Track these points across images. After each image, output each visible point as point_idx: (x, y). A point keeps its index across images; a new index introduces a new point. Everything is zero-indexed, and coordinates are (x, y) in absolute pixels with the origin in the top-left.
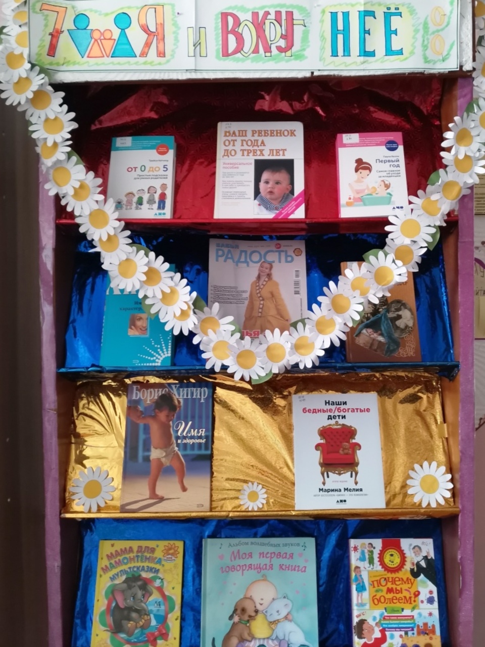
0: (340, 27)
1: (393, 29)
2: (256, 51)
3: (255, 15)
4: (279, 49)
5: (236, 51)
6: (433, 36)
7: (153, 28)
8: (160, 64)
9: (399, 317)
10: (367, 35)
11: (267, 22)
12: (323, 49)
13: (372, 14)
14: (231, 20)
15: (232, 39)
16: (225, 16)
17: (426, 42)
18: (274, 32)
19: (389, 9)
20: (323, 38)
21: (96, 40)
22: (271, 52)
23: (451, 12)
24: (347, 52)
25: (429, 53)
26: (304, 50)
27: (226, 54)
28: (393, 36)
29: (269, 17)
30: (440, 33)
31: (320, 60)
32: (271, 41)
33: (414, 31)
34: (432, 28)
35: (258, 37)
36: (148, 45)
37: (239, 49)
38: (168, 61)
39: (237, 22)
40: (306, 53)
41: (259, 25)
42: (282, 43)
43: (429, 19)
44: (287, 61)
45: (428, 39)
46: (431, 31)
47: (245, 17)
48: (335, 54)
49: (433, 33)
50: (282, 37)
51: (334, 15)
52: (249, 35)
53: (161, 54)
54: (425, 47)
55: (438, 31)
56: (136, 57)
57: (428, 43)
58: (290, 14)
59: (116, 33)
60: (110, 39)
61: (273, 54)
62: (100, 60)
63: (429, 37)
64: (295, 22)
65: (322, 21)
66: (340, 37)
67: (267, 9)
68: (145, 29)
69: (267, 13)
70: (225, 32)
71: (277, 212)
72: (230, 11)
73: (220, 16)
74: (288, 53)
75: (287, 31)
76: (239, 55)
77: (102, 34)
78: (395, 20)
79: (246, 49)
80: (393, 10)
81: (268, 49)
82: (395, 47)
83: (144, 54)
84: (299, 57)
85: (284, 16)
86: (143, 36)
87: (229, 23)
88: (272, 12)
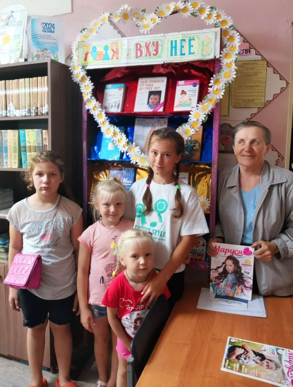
0: (174, 46)
1: (192, 45)
2: (146, 56)
3: (146, 43)
4: (154, 55)
5: (140, 56)
7: (115, 50)
8: (117, 62)
9: (195, 146)
10: (182, 48)
11: (150, 46)
12: (168, 53)
13: (184, 40)
14: (139, 46)
15: (139, 52)
16: (137, 44)
17: (203, 49)
18: (152, 49)
19: (190, 38)
20: (168, 50)
21: (98, 55)
22: (151, 56)
23: (212, 37)
24: (176, 54)
25: (204, 53)
26: (162, 54)
27: (137, 57)
28: (192, 47)
29: (151, 44)
30: (208, 45)
31: (167, 57)
32: (151, 52)
33: (199, 45)
34: (205, 44)
35: (147, 51)
36: (113, 56)
37: (141, 55)
38: (119, 61)
39: (141, 46)
40: (162, 55)
41: (147, 47)
42: (155, 53)
43: (204, 40)
44: (156, 59)
45: (203, 48)
46: (205, 45)
47: (143, 44)
48: (172, 55)
49: (206, 45)
50: (155, 50)
51: (172, 42)
52: (144, 50)
53: (117, 58)
54: (202, 51)
55: (207, 44)
58: (157, 42)
59: (104, 52)
60: (102, 54)
61: (152, 56)
62: (99, 62)
64: (159, 45)
65: (168, 44)
66: (174, 49)
67: (150, 41)
68: (113, 51)
69: (150, 43)
70: (137, 50)
71: (154, 109)
72: (138, 43)
73: (135, 44)
74: (156, 56)
75: (156, 48)
76: (141, 57)
77: (100, 53)
78: (192, 42)
79: (143, 55)
80: (192, 38)
81: (150, 55)
82: (192, 51)
83: (112, 59)
84: (160, 57)
85: (155, 43)
86: (112, 53)
87: (138, 47)
88: (152, 42)
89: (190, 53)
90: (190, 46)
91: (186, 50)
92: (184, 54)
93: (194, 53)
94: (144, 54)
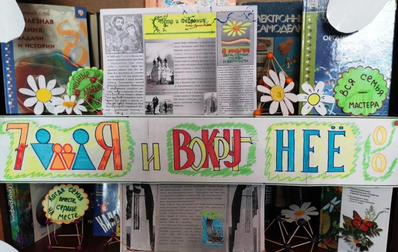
0: (286, 144)
1: (336, 147)
3: (205, 132)
4: (227, 164)
5: (187, 165)
6: (373, 154)
7: (109, 144)
8: (117, 176)
10: (311, 153)
11: (216, 140)
12: (268, 164)
13: (317, 133)
14: (182, 137)
15: (183, 155)
16: (176, 133)
17: (366, 161)
18: (222, 149)
19: (333, 128)
20: (268, 154)
22: (219, 167)
24: (291, 168)
25: (371, 172)
26: (251, 165)
27: (177, 167)
28: (336, 153)
29: (218, 135)
30: (381, 152)
31: (265, 175)
32: (219, 157)
33: (356, 150)
34: (373, 147)
35: (208, 153)
36: (105, 158)
37: (190, 163)
39: (188, 139)
40: (252, 168)
41: (208, 143)
42: (230, 159)
43: (371, 138)
44: (234, 175)
45: (369, 158)
46: (372, 150)
47: (196, 134)
48: (279, 169)
49: (374, 152)
50: (230, 153)
51: (280, 133)
52: (199, 150)
54: (366, 165)
55: (379, 150)
56: (95, 169)
57: (369, 161)
58: (237, 132)
60: (71, 153)
61: (221, 168)
63: (370, 155)
64: (242, 140)
65: (268, 139)
66: (285, 154)
67: (216, 128)
69: (216, 131)
70: (177, 147)
72: (181, 128)
73: (172, 133)
74: (236, 168)
75: (234, 147)
76: (190, 169)
77: (63, 148)
78: (338, 139)
79: (196, 163)
80: (337, 129)
81: (216, 164)
82: (337, 164)
83: (102, 167)
84: (245, 171)
85: (232, 134)
86: (102, 151)
88: (221, 130)
90: (333, 150)
92: (316, 170)
93: (342, 169)
94: (199, 159)
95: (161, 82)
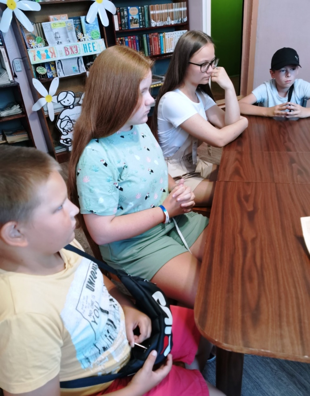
0: (85, 47)
2: (72, 54)
3: (70, 47)
7: (52, 52)
10: (90, 48)
12: (83, 51)
13: (90, 44)
15: (67, 52)
16: (65, 48)
18: (74, 49)
20: (83, 49)
21: (42, 56)
24: (87, 52)
26: (80, 52)
27: (67, 55)
31: (83, 53)
32: (74, 51)
33: (98, 46)
35: (72, 51)
41: (71, 49)
42: (76, 51)
43: (99, 43)
47: (68, 47)
48: (85, 52)
49: (101, 46)
51: (84, 45)
52: (70, 50)
53: (55, 57)
54: (100, 49)
56: (50, 58)
59: (46, 54)
64: (77, 47)
65: (82, 46)
66: (86, 49)
68: (51, 52)
69: (72, 46)
75: (76, 49)
76: (69, 55)
77: (43, 54)
81: (74, 53)
83: (52, 57)
84: (79, 54)
85: (75, 46)
86: (51, 54)
87: (66, 49)
89: (94, 51)
90: (94, 47)
91: (92, 49)
92: (91, 51)
93: (96, 50)
94: (70, 53)
95: (58, 38)
